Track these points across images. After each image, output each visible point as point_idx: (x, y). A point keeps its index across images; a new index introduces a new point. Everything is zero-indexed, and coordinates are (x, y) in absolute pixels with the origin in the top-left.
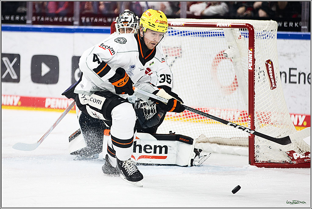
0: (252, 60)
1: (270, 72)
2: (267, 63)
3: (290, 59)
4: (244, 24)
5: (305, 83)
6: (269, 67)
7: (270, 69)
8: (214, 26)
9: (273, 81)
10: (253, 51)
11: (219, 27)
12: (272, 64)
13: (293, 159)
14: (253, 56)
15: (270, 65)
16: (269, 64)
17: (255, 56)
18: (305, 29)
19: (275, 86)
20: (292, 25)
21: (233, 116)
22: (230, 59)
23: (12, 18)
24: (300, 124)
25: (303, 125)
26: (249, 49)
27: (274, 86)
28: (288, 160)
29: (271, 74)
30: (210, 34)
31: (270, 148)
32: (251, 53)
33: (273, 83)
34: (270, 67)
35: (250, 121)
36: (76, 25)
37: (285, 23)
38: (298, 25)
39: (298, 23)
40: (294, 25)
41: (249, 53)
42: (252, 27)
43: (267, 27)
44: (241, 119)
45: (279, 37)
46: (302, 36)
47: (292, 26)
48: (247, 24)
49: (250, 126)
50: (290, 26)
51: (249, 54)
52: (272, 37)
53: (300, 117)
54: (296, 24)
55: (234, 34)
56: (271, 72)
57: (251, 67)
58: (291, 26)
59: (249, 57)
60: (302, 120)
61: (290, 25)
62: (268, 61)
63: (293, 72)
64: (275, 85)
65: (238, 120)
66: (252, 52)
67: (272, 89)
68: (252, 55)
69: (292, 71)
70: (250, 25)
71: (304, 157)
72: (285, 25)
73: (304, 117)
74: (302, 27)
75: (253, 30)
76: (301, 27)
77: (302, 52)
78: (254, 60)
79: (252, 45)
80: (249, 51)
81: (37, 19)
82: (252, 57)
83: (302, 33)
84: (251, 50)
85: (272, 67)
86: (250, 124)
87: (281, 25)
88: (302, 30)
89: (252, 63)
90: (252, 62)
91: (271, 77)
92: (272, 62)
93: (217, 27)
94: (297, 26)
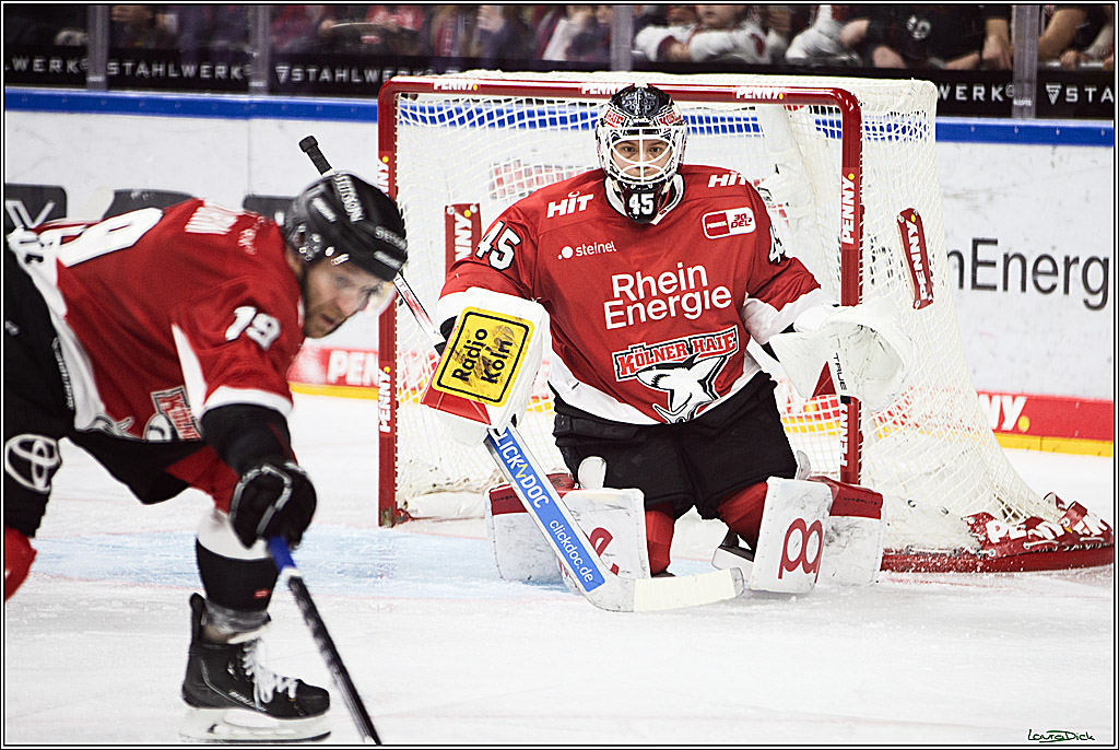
0: (852, 209)
1: (914, 249)
2: (902, 220)
3: (976, 208)
4: (828, 92)
5: (1024, 288)
6: (910, 233)
7: (914, 241)
8: (728, 97)
9: (922, 281)
10: (858, 181)
11: (743, 99)
12: (919, 222)
13: (986, 544)
14: (857, 198)
15: (913, 228)
16: (909, 224)
17: (863, 197)
18: (1025, 110)
19: (930, 298)
20: (981, 95)
21: (786, 401)
22: (778, 209)
23: (37, 64)
24: (1008, 425)
25: (1016, 430)
26: (845, 174)
27: (924, 296)
28: (969, 544)
29: (917, 258)
30: (720, 124)
31: (912, 504)
32: (849, 189)
33: (923, 288)
34: (914, 235)
35: (845, 417)
36: (258, 91)
37: (958, 88)
38: (1002, 93)
39: (1000, 89)
40: (988, 93)
41: (845, 187)
42: (853, 99)
43: (902, 101)
44: (812, 412)
45: (944, 134)
46: (1016, 131)
47: (982, 99)
48: (836, 90)
49: (846, 432)
50: (975, 98)
51: (845, 192)
52: (918, 133)
53: (1007, 401)
54: (995, 93)
55: (793, 125)
56: (918, 249)
57: (849, 235)
58: (978, 97)
59: (845, 200)
60: (1014, 411)
61: (975, 94)
62: (908, 213)
63: (984, 253)
64: (930, 293)
65: (803, 414)
66: (852, 185)
67: (917, 306)
68: (852, 194)
69: (980, 247)
70: (846, 94)
71: (1023, 533)
72: (958, 93)
73: (1021, 402)
74: (1015, 102)
75: (857, 109)
76: (1011, 100)
77: (1014, 185)
78: (859, 211)
79: (852, 160)
80: (845, 180)
81: (124, 68)
82: (852, 202)
83: (1016, 122)
84: (851, 176)
85: (920, 234)
86: (846, 425)
87: (945, 96)
88: (1014, 111)
89: (852, 222)
90: (852, 217)
91: (918, 267)
92: (918, 217)
93: (738, 101)
94: (1000, 98)
